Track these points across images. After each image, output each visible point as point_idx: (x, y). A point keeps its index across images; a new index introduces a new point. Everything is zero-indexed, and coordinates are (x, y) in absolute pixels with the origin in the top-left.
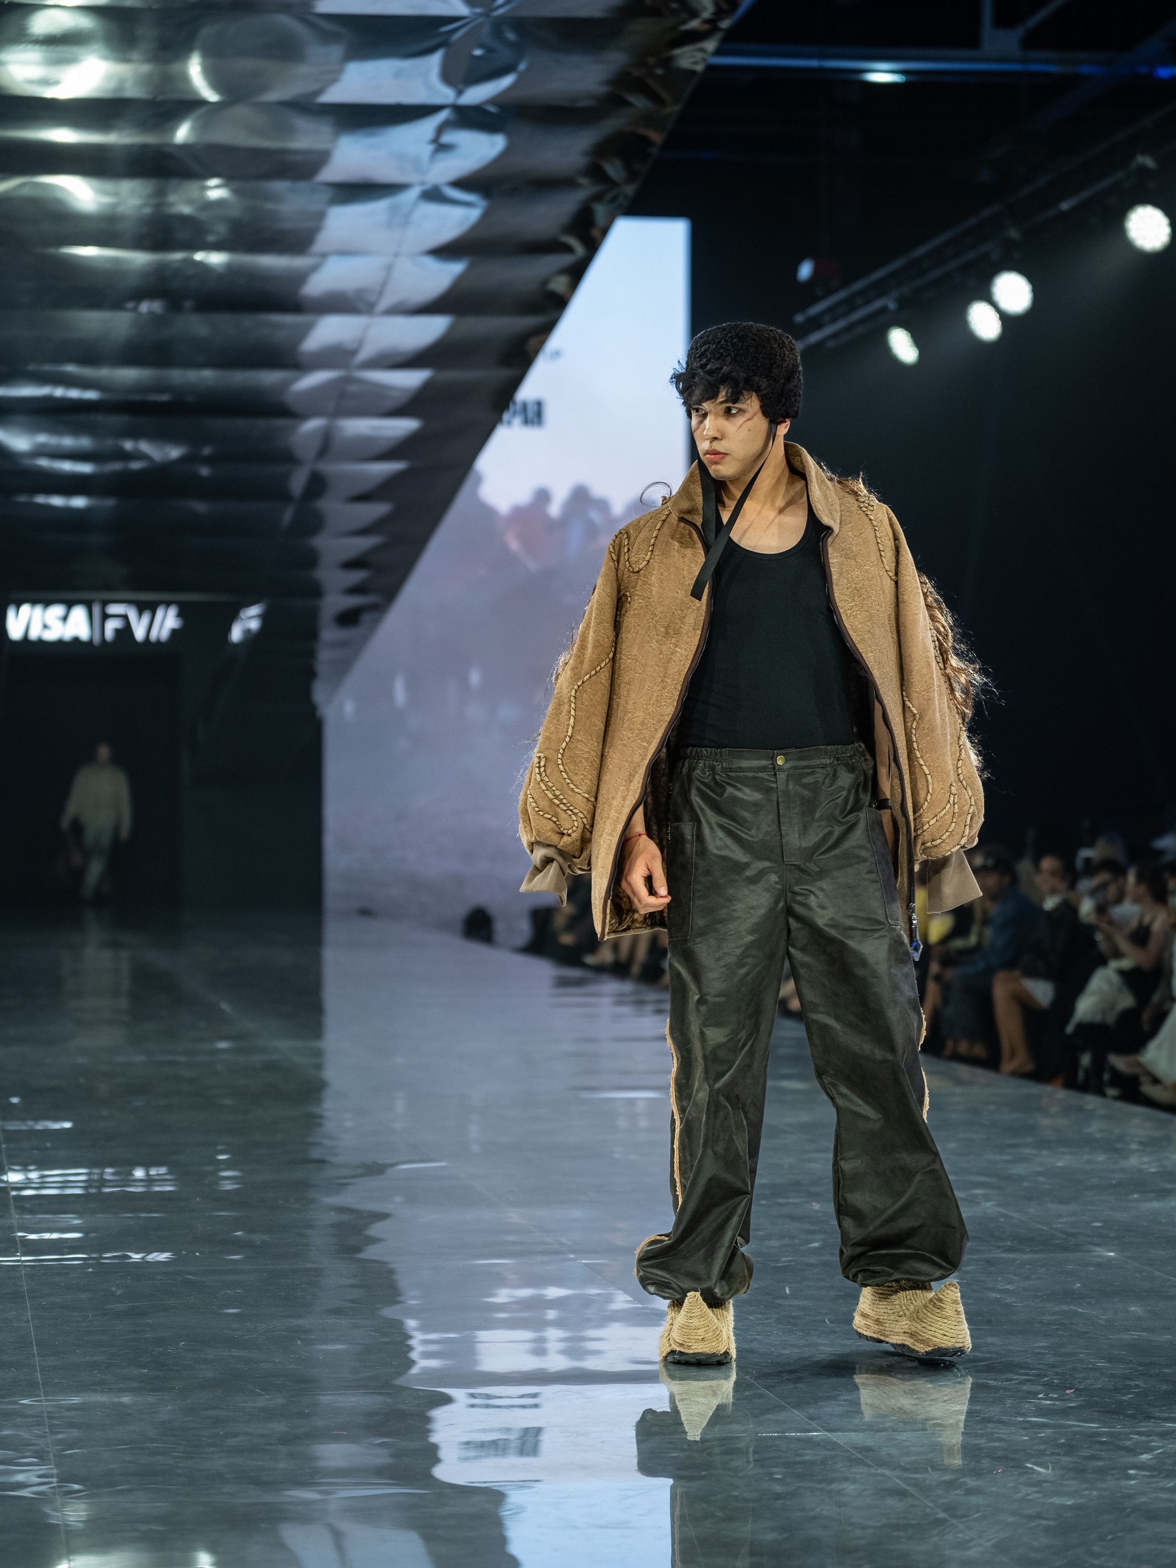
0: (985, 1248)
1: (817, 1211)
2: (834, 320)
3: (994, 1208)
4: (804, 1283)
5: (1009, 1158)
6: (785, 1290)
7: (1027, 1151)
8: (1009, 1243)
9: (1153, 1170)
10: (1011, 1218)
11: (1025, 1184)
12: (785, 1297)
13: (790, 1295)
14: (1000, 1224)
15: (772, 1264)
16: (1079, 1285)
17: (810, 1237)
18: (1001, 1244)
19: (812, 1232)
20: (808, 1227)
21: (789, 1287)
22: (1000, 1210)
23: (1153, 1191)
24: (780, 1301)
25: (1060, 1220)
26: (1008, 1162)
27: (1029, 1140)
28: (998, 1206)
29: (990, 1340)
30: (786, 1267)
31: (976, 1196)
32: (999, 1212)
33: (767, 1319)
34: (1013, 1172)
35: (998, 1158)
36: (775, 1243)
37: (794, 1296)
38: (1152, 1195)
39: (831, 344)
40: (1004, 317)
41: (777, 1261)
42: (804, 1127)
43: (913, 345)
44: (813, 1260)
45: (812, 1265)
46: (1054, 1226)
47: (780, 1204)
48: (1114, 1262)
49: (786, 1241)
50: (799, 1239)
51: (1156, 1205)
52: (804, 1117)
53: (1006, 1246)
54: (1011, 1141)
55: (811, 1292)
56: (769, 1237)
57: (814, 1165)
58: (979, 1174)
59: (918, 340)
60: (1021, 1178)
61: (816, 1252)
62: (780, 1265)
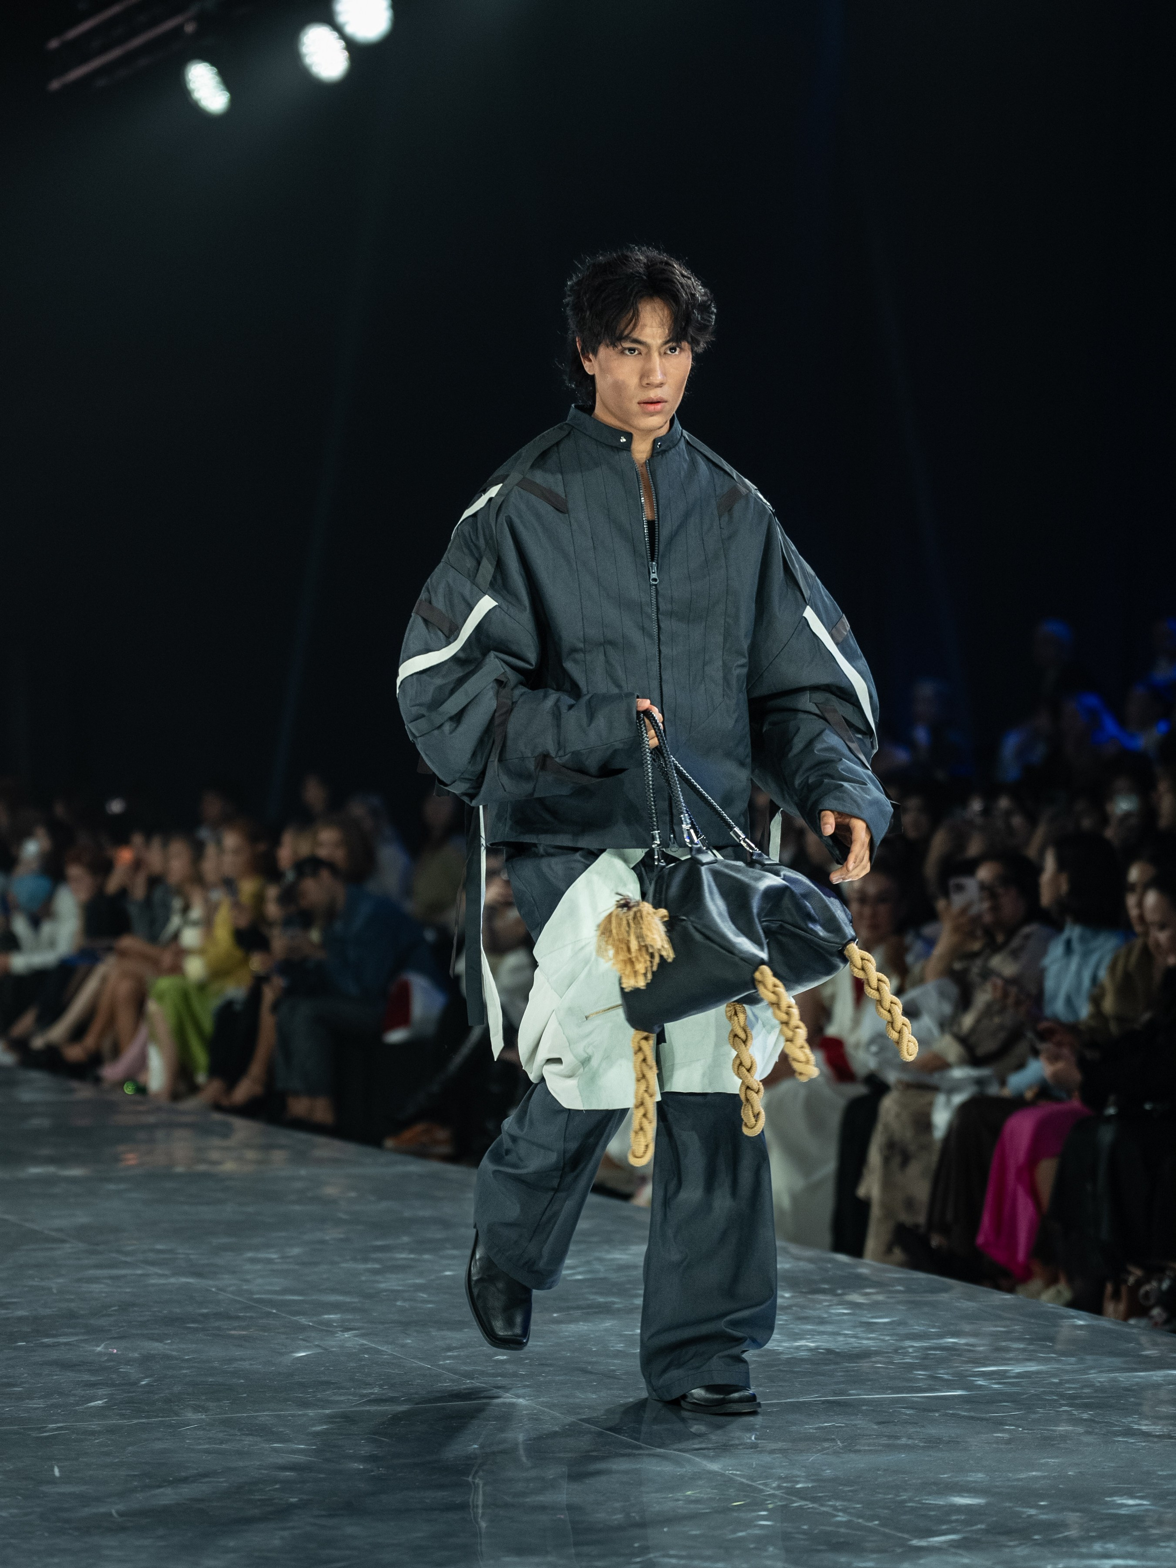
0: (342, 1398)
1: (100, 1354)
2: (104, 49)
3: (356, 1338)
4: (81, 1459)
5: (377, 1266)
6: (53, 1471)
7: (402, 1256)
8: (376, 1390)
9: (579, 1277)
10: (379, 1352)
11: (399, 1303)
12: (53, 1481)
13: (60, 1478)
14: (363, 1363)
15: (34, 1434)
16: (476, 1446)
17: (90, 1392)
18: (365, 1392)
19: (93, 1385)
20: (86, 1377)
21: (59, 1467)
22: (365, 1342)
23: (578, 1308)
24: (45, 1488)
25: (449, 1354)
26: (375, 1272)
27: (406, 1239)
28: (362, 1336)
29: (350, 1530)
30: (54, 1437)
31: (328, 1323)
32: (363, 1345)
33: (26, 1514)
34: (382, 1286)
35: (362, 1266)
36: (38, 1403)
37: (66, 1479)
38: (578, 1313)
39: (101, 82)
40: (353, 47)
41: (41, 1429)
42: (81, 1233)
43: (222, 87)
44: (94, 1425)
45: (93, 1433)
46: (441, 1363)
47: (48, 1346)
48: (525, 1412)
49: (56, 1399)
50: (74, 1395)
51: (583, 1327)
52: (82, 1219)
53: (372, 1394)
54: (379, 1243)
55: (91, 1472)
56: (29, 1395)
57: (96, 1287)
58: (333, 1291)
59: (228, 80)
60: (395, 1294)
61: (100, 1412)
62: (45, 1434)
